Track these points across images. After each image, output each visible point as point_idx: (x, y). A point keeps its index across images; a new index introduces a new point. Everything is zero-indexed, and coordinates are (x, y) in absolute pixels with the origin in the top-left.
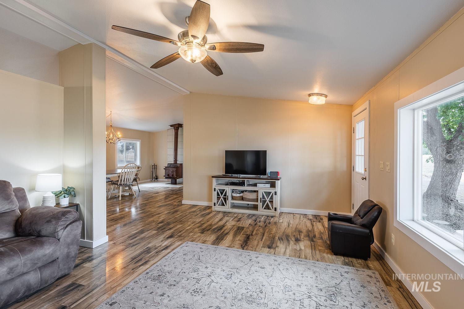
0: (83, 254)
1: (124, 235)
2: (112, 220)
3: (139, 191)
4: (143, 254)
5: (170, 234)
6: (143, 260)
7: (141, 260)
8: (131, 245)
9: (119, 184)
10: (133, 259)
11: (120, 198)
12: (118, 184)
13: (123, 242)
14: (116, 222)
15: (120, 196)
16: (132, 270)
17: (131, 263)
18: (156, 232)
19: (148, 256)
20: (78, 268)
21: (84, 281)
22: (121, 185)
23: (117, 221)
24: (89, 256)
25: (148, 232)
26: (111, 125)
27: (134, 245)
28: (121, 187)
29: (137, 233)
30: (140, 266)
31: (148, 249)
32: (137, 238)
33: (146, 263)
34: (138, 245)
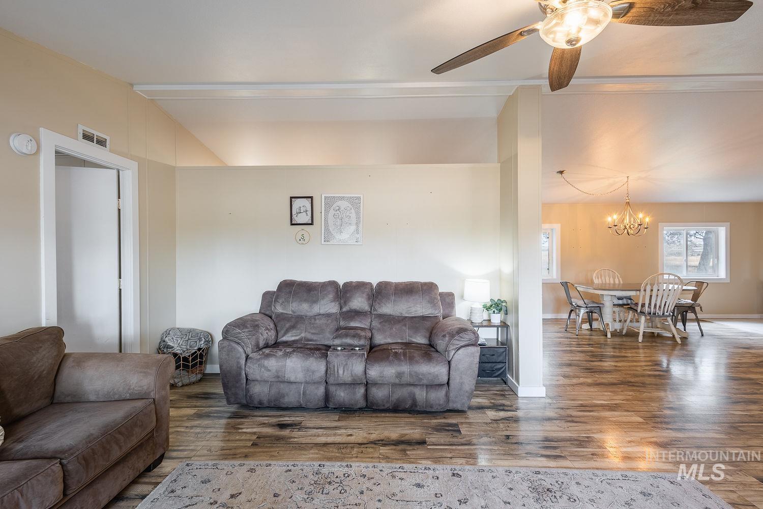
0: (502, 398)
1: (578, 399)
2: (589, 369)
3: (702, 335)
4: (568, 442)
5: (665, 440)
6: (557, 451)
7: (555, 448)
8: (570, 419)
9: (639, 311)
10: (547, 439)
11: (640, 339)
12: (637, 311)
13: (562, 408)
14: (590, 374)
15: (641, 334)
16: (526, 453)
17: (537, 443)
18: (641, 420)
19: (572, 450)
20: (479, 411)
21: (467, 429)
22: (642, 313)
23: (593, 374)
24: (504, 404)
25: (625, 413)
26: (628, 201)
27: (573, 421)
28: (643, 319)
29: (602, 406)
30: (542, 456)
31: (587, 439)
32: (591, 413)
33: (556, 457)
34: (580, 424)
